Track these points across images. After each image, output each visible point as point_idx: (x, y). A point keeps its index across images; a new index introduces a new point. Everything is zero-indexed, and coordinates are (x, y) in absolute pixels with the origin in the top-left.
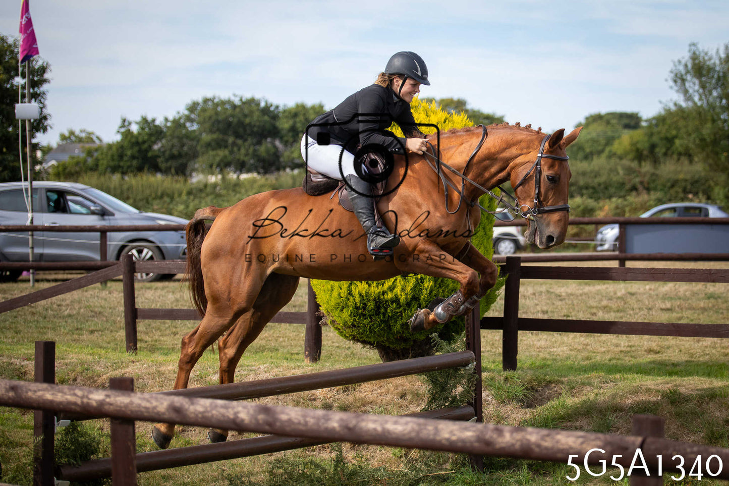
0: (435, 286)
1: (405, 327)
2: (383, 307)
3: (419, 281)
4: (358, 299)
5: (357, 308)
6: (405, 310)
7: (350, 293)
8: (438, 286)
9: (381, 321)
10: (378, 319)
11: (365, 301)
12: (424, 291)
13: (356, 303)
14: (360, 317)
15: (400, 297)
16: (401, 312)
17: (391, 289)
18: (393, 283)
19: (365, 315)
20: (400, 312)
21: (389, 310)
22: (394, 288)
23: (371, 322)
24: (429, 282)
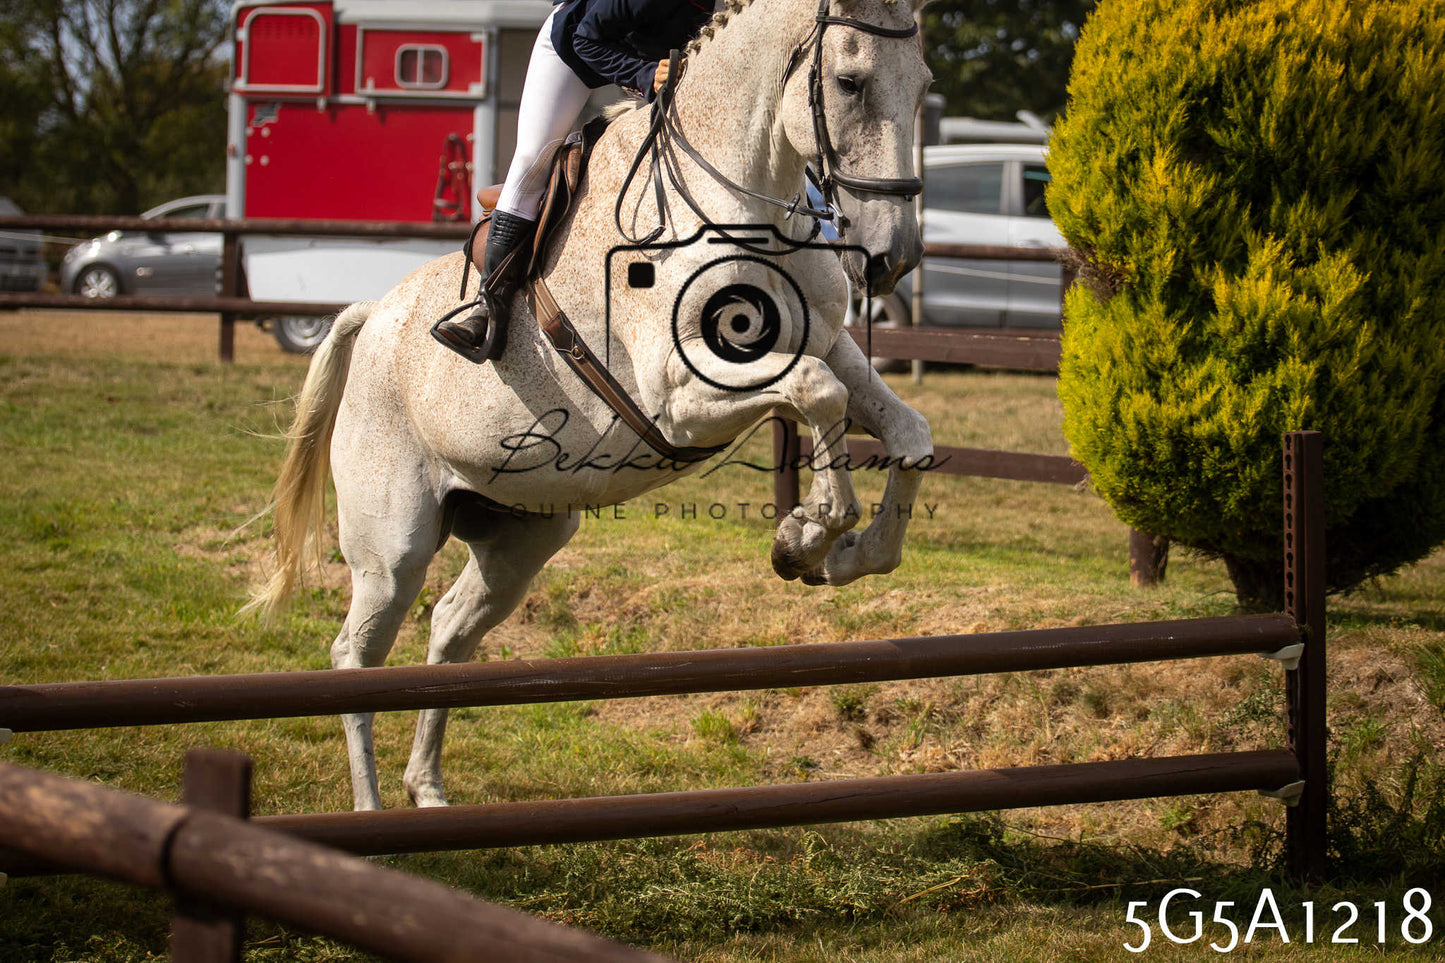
0: (1319, 408)
1: (1250, 508)
2: (1193, 455)
3: (1279, 394)
4: (1132, 432)
5: (1134, 455)
6: (1244, 465)
7: (1117, 418)
8: (1326, 408)
9: (1191, 488)
10: (1185, 484)
11: (1150, 439)
12: (1290, 421)
13: (1130, 442)
14: (1142, 478)
15: (1228, 432)
16: (1234, 470)
17: (1210, 411)
18: (1215, 396)
19: (1153, 474)
20: (1230, 471)
21: (1205, 463)
22: (1215, 412)
23: (1170, 490)
24: (1302, 398)
